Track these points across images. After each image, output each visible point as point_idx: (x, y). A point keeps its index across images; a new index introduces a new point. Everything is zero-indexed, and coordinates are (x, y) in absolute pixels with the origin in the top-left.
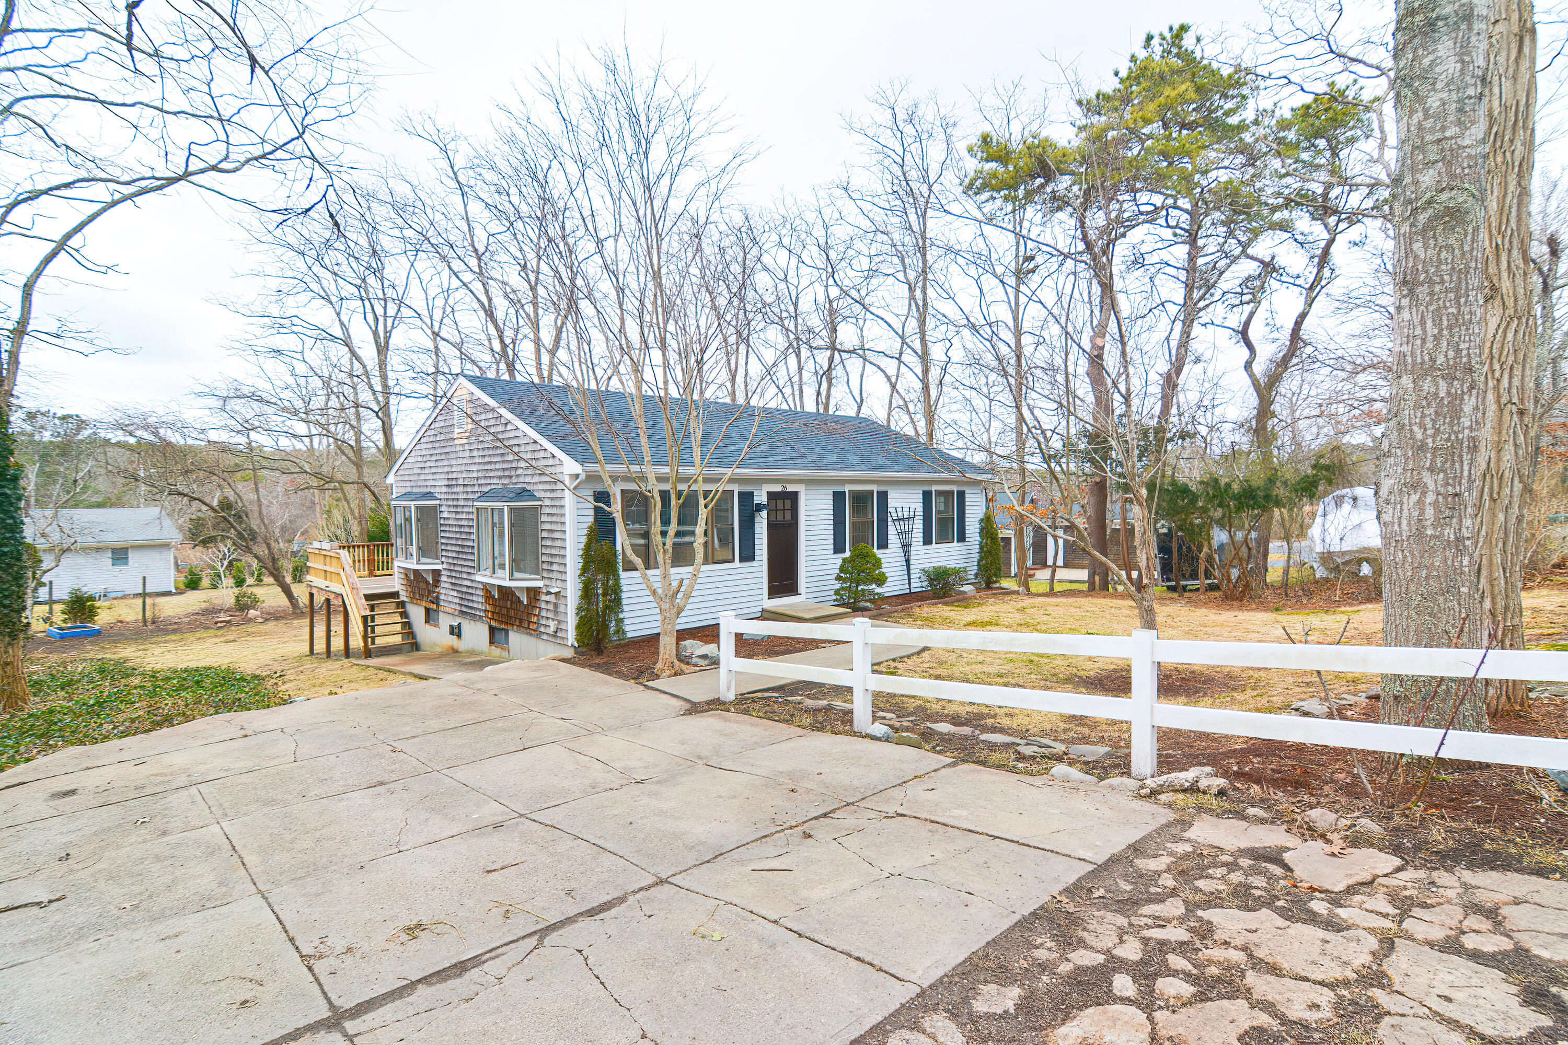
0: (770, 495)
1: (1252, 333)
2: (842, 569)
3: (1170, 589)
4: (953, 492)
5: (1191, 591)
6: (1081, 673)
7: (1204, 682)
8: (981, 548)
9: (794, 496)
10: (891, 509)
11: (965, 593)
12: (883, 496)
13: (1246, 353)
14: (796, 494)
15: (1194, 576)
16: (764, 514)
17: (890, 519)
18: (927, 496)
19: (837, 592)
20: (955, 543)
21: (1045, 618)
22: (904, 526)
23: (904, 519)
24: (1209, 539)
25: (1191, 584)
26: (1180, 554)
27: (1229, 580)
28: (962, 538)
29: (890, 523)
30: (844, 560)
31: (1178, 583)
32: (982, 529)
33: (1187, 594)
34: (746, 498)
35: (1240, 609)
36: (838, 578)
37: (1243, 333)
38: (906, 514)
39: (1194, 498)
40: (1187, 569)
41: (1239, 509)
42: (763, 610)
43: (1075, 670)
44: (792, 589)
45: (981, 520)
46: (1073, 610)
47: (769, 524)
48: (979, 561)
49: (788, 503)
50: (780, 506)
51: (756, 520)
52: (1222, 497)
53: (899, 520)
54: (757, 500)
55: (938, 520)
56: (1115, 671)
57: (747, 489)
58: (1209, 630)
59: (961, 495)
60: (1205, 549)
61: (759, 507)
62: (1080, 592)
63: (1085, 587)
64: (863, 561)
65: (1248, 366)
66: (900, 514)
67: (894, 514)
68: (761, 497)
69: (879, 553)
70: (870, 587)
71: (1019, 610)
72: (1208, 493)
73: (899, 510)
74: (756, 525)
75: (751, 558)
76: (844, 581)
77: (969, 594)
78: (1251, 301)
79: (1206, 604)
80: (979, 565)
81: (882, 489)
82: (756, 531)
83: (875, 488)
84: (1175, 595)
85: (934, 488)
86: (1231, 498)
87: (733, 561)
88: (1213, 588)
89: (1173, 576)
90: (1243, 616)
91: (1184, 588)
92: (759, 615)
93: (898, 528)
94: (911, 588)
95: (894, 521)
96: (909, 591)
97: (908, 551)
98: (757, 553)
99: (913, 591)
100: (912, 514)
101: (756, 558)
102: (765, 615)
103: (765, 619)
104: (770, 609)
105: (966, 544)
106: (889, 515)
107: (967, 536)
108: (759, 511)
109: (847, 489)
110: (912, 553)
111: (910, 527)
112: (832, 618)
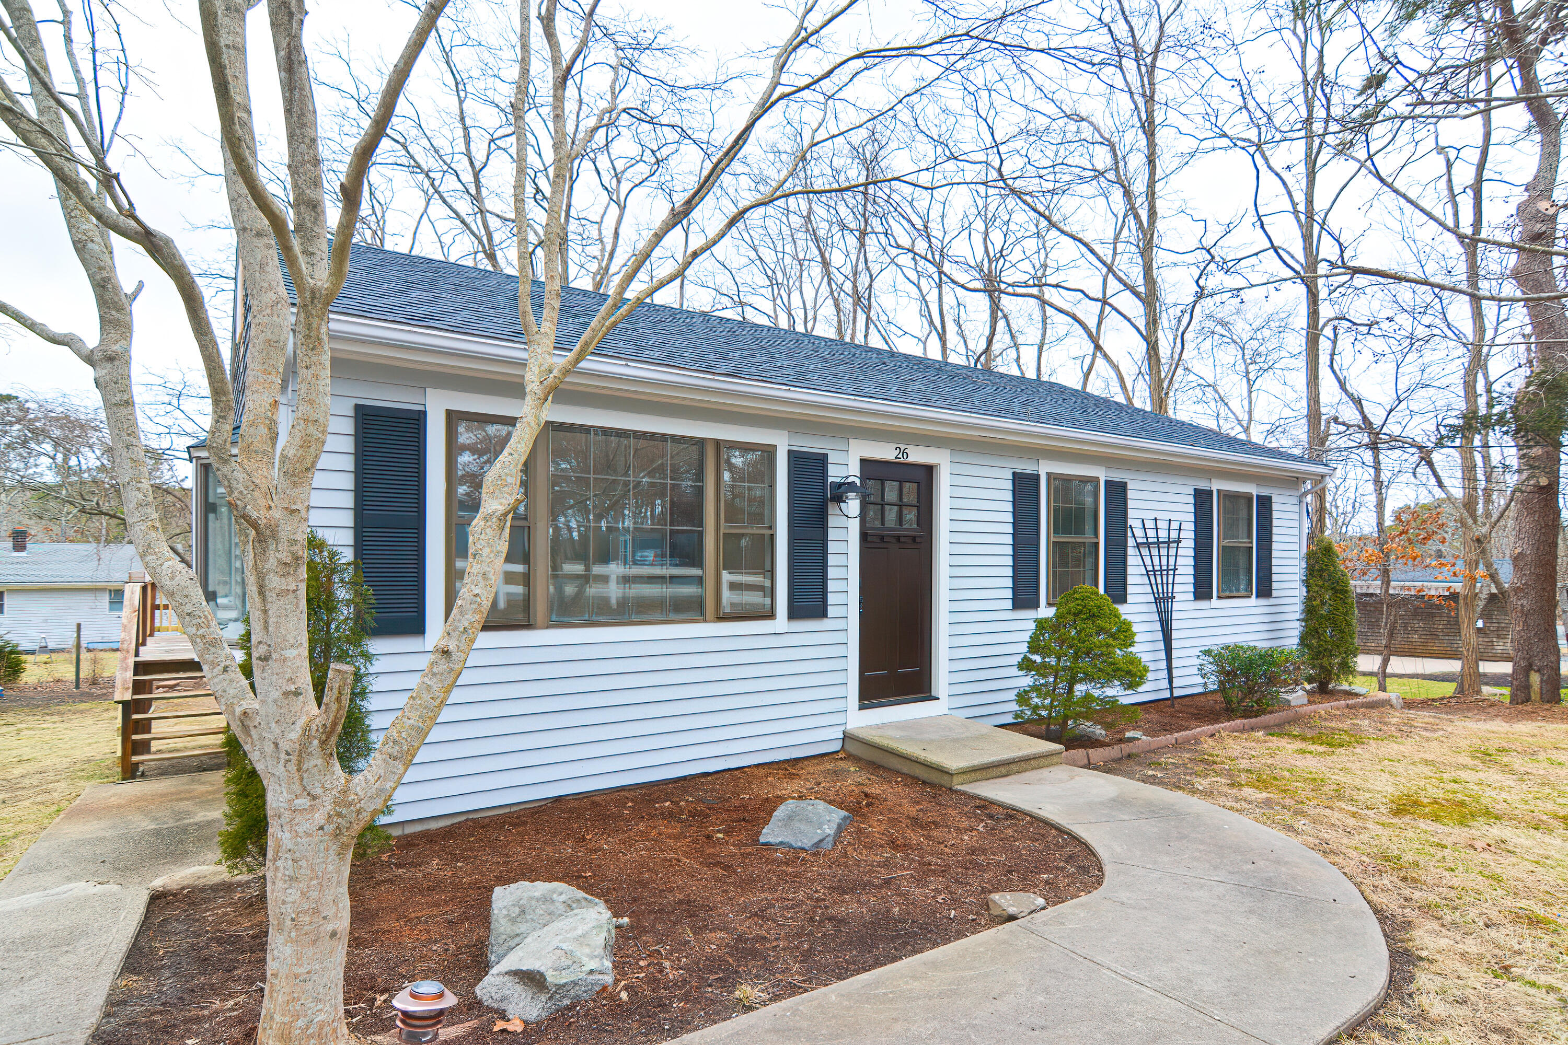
0: (869, 466)
2: (1034, 646)
4: (1249, 498)
8: (1311, 611)
9: (927, 475)
10: (1133, 520)
12: (1118, 492)
14: (929, 471)
16: (853, 506)
17: (1131, 542)
18: (1202, 499)
19: (1023, 697)
20: (1253, 600)
22: (1158, 559)
23: (1158, 544)
28: (1265, 591)
29: (1131, 551)
30: (1041, 624)
34: (807, 469)
36: (1026, 665)
38: (1163, 534)
42: (846, 737)
44: (917, 685)
47: (864, 536)
48: (1304, 638)
49: (910, 490)
50: (891, 495)
51: (832, 521)
53: (1148, 545)
54: (835, 474)
55: (1223, 550)
57: (811, 445)
59: (1265, 503)
61: (839, 493)
62: (1500, 701)
63: (1509, 693)
64: (1090, 628)
66: (1151, 533)
67: (1139, 533)
68: (845, 467)
70: (1110, 692)
73: (1149, 524)
74: (832, 534)
75: (819, 610)
76: (1041, 670)
80: (1303, 644)
81: (1117, 475)
82: (832, 547)
83: (1102, 474)
85: (1216, 485)
87: (770, 615)
92: (837, 746)
93: (1148, 561)
94: (1171, 689)
95: (1138, 545)
96: (1167, 694)
97: (1167, 612)
98: (831, 599)
99: (1177, 693)
100: (1174, 535)
101: (831, 611)
102: (852, 748)
103: (850, 757)
104: (863, 735)
105: (1272, 601)
106: (1129, 534)
107: (1275, 585)
108: (839, 499)
109: (1044, 468)
110: (1175, 616)
111: (1172, 561)
112: (1014, 767)
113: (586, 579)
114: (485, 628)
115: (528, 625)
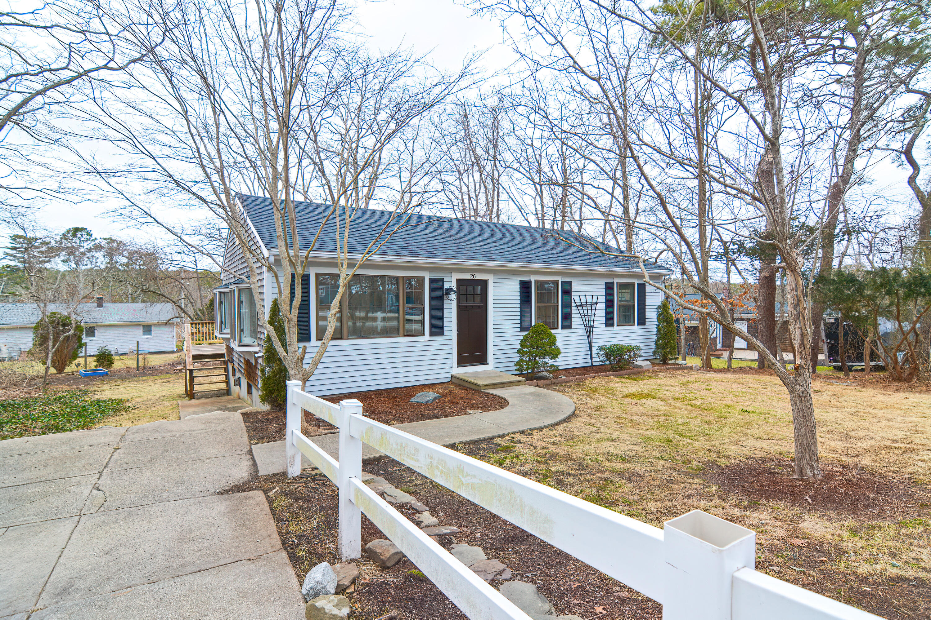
0: (460, 282)
1: (916, 153)
2: (523, 344)
3: (836, 368)
4: (633, 284)
5: (856, 370)
6: (722, 462)
7: (879, 491)
8: (659, 330)
9: (484, 283)
10: (575, 296)
11: (642, 367)
12: (567, 286)
13: (910, 171)
15: (860, 358)
16: (454, 296)
17: (573, 305)
18: (609, 287)
19: (517, 364)
20: (636, 326)
21: (705, 393)
22: (586, 311)
23: (587, 305)
24: (875, 326)
25: (857, 365)
26: (846, 340)
27: (896, 362)
28: (642, 322)
29: (574, 308)
30: (527, 337)
31: (843, 362)
32: (659, 315)
33: (852, 374)
34: (436, 284)
35: (910, 390)
36: (519, 352)
37: (908, 152)
38: (589, 301)
39: (861, 287)
40: (852, 351)
41: (907, 296)
42: (452, 377)
43: (714, 457)
44: (482, 359)
45: (659, 307)
46: (735, 386)
47: (458, 306)
48: (657, 341)
49: (477, 288)
50: (469, 291)
51: (446, 302)
52: (891, 286)
53: (582, 306)
54: (446, 285)
55: (620, 307)
56: (763, 460)
57: (438, 276)
58: (879, 412)
59: (642, 286)
60: (870, 335)
61: (448, 292)
62: (751, 369)
63: (755, 365)
65: (912, 181)
66: (583, 301)
67: (578, 301)
68: (451, 282)
69: (558, 333)
70: (544, 360)
71: (682, 384)
72: (875, 282)
73: (583, 297)
74: (446, 306)
75: (441, 333)
76: (524, 354)
77: (645, 368)
78: (914, 126)
79: (873, 384)
80: (656, 344)
81: (567, 279)
82: (446, 310)
83: (559, 279)
84: (841, 374)
85: (616, 281)
86: (901, 286)
87: (423, 335)
88: (877, 369)
89: (839, 358)
90: (914, 398)
91: (850, 368)
92: (449, 380)
93: (581, 312)
94: (592, 362)
95: (577, 306)
96: (590, 364)
97: (590, 332)
98: (446, 329)
99: (594, 364)
100: (594, 301)
101: (446, 333)
102: (454, 380)
103: (453, 383)
104: (457, 376)
105: (646, 327)
106: (573, 301)
107: (647, 320)
108: (447, 294)
109: (533, 279)
110: (594, 333)
111: (593, 312)
112: (505, 385)
113: (366, 318)
114: (332, 339)
115: (341, 339)
